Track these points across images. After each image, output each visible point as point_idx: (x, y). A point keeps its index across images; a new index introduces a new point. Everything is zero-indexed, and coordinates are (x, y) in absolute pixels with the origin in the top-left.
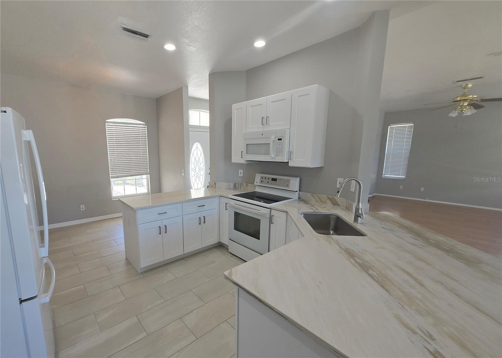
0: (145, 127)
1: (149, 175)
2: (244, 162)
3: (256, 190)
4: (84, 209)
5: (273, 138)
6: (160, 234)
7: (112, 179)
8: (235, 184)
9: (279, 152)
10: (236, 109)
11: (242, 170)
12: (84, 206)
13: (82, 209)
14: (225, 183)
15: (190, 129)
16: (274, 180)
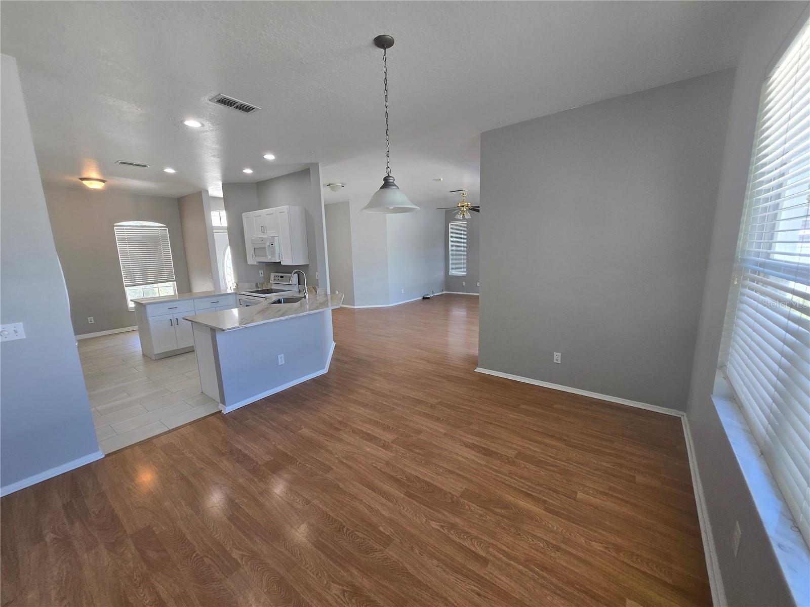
0: (166, 230)
1: (175, 282)
2: (255, 263)
3: (273, 288)
4: (93, 322)
5: (268, 243)
6: (172, 325)
7: (127, 288)
8: (257, 284)
9: (273, 253)
10: (246, 218)
11: (262, 271)
12: (92, 318)
13: (91, 321)
14: (246, 284)
15: (214, 231)
16: (282, 277)
